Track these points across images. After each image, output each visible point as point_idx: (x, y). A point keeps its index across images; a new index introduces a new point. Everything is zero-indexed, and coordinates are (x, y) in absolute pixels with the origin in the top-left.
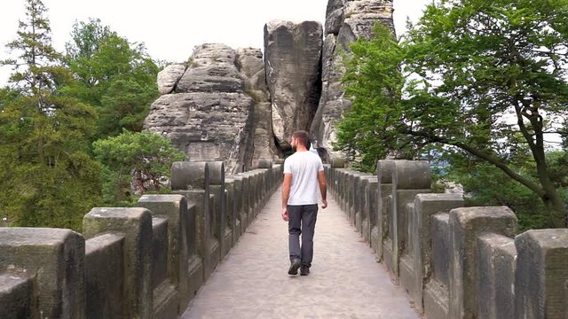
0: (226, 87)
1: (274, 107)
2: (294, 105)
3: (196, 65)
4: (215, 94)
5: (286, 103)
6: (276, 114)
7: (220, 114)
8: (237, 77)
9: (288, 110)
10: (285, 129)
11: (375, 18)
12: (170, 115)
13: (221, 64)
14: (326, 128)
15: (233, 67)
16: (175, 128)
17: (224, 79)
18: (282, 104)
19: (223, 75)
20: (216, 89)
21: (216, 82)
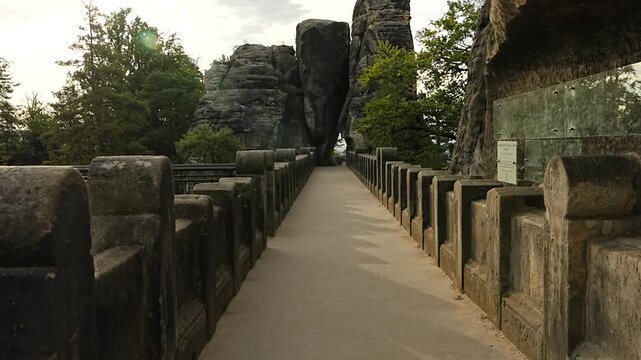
0: (265, 84)
1: (307, 101)
2: (324, 98)
3: (238, 65)
4: (255, 91)
5: (317, 97)
6: (308, 107)
7: (259, 108)
8: (275, 75)
9: (319, 103)
10: (316, 120)
11: (394, 26)
12: (216, 108)
13: (261, 64)
14: (353, 120)
15: (270, 66)
16: (221, 120)
17: (263, 77)
18: (313, 98)
19: (263, 73)
20: (256, 86)
21: (256, 79)
